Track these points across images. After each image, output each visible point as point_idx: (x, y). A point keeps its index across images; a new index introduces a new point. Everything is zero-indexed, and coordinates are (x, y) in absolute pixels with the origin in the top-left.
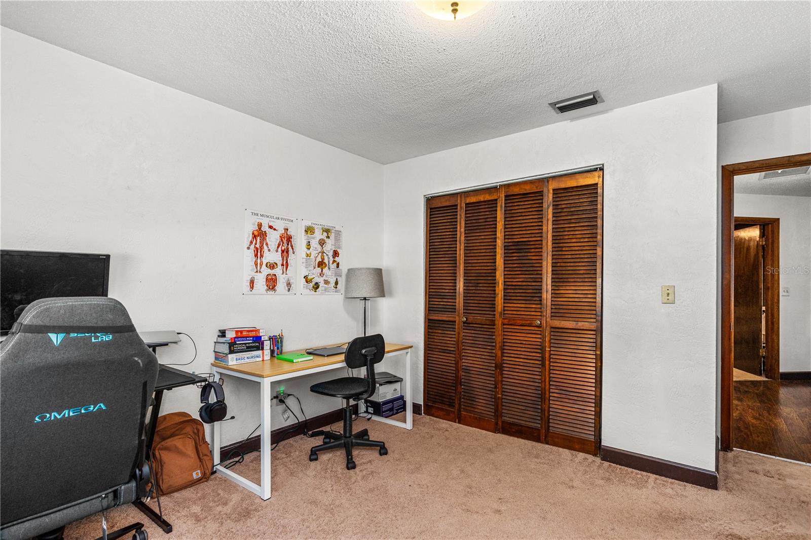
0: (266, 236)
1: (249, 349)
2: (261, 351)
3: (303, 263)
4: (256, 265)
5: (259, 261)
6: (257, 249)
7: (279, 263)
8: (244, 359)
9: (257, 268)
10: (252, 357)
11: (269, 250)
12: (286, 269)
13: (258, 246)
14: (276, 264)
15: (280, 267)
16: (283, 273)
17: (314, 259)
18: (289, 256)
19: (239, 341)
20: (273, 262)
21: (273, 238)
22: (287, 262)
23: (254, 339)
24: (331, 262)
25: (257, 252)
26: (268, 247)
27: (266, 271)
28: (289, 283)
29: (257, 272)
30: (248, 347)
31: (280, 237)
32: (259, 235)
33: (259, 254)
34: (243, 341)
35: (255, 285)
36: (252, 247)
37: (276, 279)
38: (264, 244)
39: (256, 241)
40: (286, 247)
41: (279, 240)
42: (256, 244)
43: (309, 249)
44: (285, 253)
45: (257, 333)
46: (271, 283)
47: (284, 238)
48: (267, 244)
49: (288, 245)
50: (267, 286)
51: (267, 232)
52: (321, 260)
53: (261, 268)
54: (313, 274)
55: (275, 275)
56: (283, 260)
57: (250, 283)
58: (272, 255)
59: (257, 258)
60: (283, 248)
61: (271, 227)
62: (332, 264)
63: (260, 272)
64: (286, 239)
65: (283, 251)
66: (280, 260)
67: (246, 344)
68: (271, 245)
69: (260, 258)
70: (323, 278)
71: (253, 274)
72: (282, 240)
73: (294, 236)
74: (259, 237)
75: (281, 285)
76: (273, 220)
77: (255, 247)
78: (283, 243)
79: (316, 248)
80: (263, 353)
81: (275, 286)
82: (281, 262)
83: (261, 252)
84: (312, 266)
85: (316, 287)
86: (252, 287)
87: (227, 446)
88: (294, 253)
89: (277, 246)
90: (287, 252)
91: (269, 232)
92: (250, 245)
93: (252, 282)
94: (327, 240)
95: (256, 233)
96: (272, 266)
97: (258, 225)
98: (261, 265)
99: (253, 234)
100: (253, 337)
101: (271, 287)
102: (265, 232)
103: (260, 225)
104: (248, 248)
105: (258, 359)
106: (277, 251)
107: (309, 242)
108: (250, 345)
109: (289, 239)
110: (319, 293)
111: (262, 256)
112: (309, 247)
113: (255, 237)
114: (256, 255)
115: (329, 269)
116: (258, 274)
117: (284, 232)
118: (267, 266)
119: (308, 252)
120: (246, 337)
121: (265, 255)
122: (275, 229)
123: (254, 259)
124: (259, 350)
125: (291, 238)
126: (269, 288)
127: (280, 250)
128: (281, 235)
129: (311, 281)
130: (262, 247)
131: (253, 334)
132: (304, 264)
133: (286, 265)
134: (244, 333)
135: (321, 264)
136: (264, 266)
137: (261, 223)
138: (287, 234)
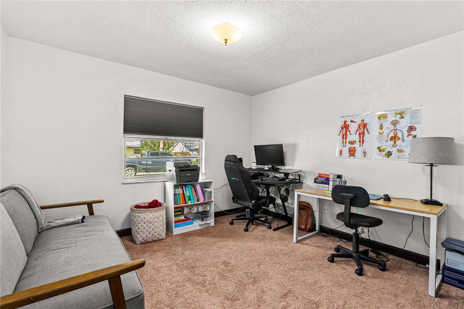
0: (349, 127)
1: (322, 183)
2: (328, 185)
3: (376, 139)
4: (343, 143)
5: (344, 141)
6: (343, 134)
7: (357, 141)
8: (319, 187)
9: (343, 144)
10: (323, 187)
11: (351, 134)
12: (363, 144)
13: (344, 133)
14: (355, 141)
15: (358, 143)
16: (360, 146)
17: (386, 136)
18: (365, 136)
19: (319, 178)
20: (353, 140)
21: (353, 127)
22: (363, 140)
23: (326, 179)
24: (405, 135)
25: (344, 136)
26: (350, 133)
27: (348, 146)
28: (365, 152)
29: (343, 146)
30: (322, 182)
31: (358, 125)
32: (346, 127)
33: (345, 137)
34: (321, 178)
35: (342, 153)
36: (341, 134)
37: (355, 150)
38: (348, 131)
39: (343, 130)
40: (362, 131)
41: (357, 127)
42: (343, 132)
43: (382, 129)
44: (362, 135)
45: (328, 176)
46: (352, 152)
47: (361, 126)
48: (349, 131)
49: (364, 129)
50: (350, 154)
51: (350, 125)
52: (394, 135)
53: (345, 144)
54: (385, 145)
55: (355, 148)
56: (360, 139)
57: (340, 152)
58: (353, 137)
59: (344, 139)
60: (360, 132)
61: (352, 121)
62: (407, 137)
63: (345, 146)
64: (362, 126)
65: (360, 134)
66: (358, 139)
67: (321, 180)
68: (352, 131)
69: (345, 139)
70: (396, 148)
71: (342, 147)
72: (359, 127)
73: (369, 123)
74: (345, 128)
75: (359, 153)
76: (353, 117)
77: (342, 134)
78: (360, 129)
79: (388, 128)
80: (328, 187)
81: (354, 154)
82: (359, 140)
83: (345, 136)
84: (385, 140)
85: (389, 154)
86: (341, 154)
87: (327, 227)
88: (368, 133)
89: (356, 131)
90: (363, 133)
91: (351, 124)
92: (340, 133)
93: (341, 152)
94: (401, 120)
95: (343, 126)
96: (352, 143)
97: (344, 122)
98: (346, 143)
99: (341, 127)
100: (326, 178)
101: (352, 154)
102: (348, 124)
103: (345, 122)
104: (339, 135)
105: (326, 189)
106: (356, 134)
107: (382, 125)
108: (323, 181)
109: (365, 125)
110: (392, 159)
111: (346, 138)
112: (381, 128)
113: (342, 128)
114: (343, 138)
115: (403, 141)
116: (344, 147)
117: (361, 122)
118: (349, 143)
119: (381, 131)
120: (323, 177)
121: (348, 137)
122: (355, 122)
123: (342, 140)
124: (327, 184)
125: (367, 125)
126: (351, 155)
127: (358, 133)
128: (359, 125)
129: (383, 150)
130: (346, 134)
131: (327, 176)
132: (378, 140)
133: (362, 141)
134: (322, 175)
135: (394, 138)
136: (347, 143)
137: (346, 121)
138: (363, 123)
